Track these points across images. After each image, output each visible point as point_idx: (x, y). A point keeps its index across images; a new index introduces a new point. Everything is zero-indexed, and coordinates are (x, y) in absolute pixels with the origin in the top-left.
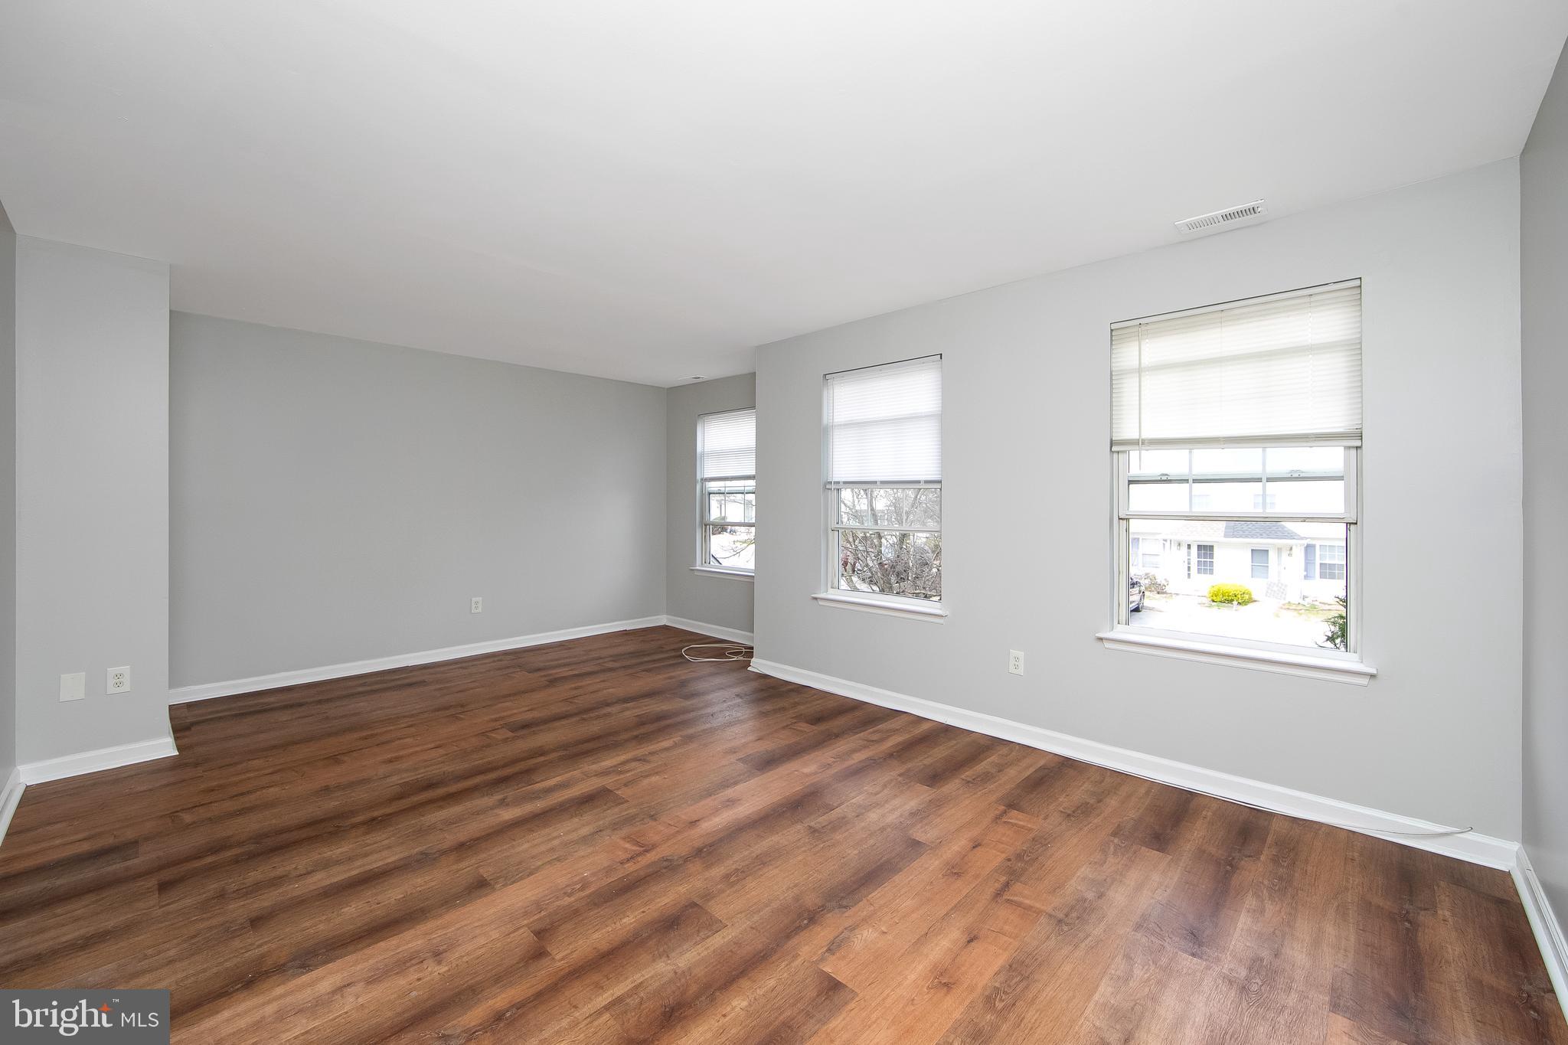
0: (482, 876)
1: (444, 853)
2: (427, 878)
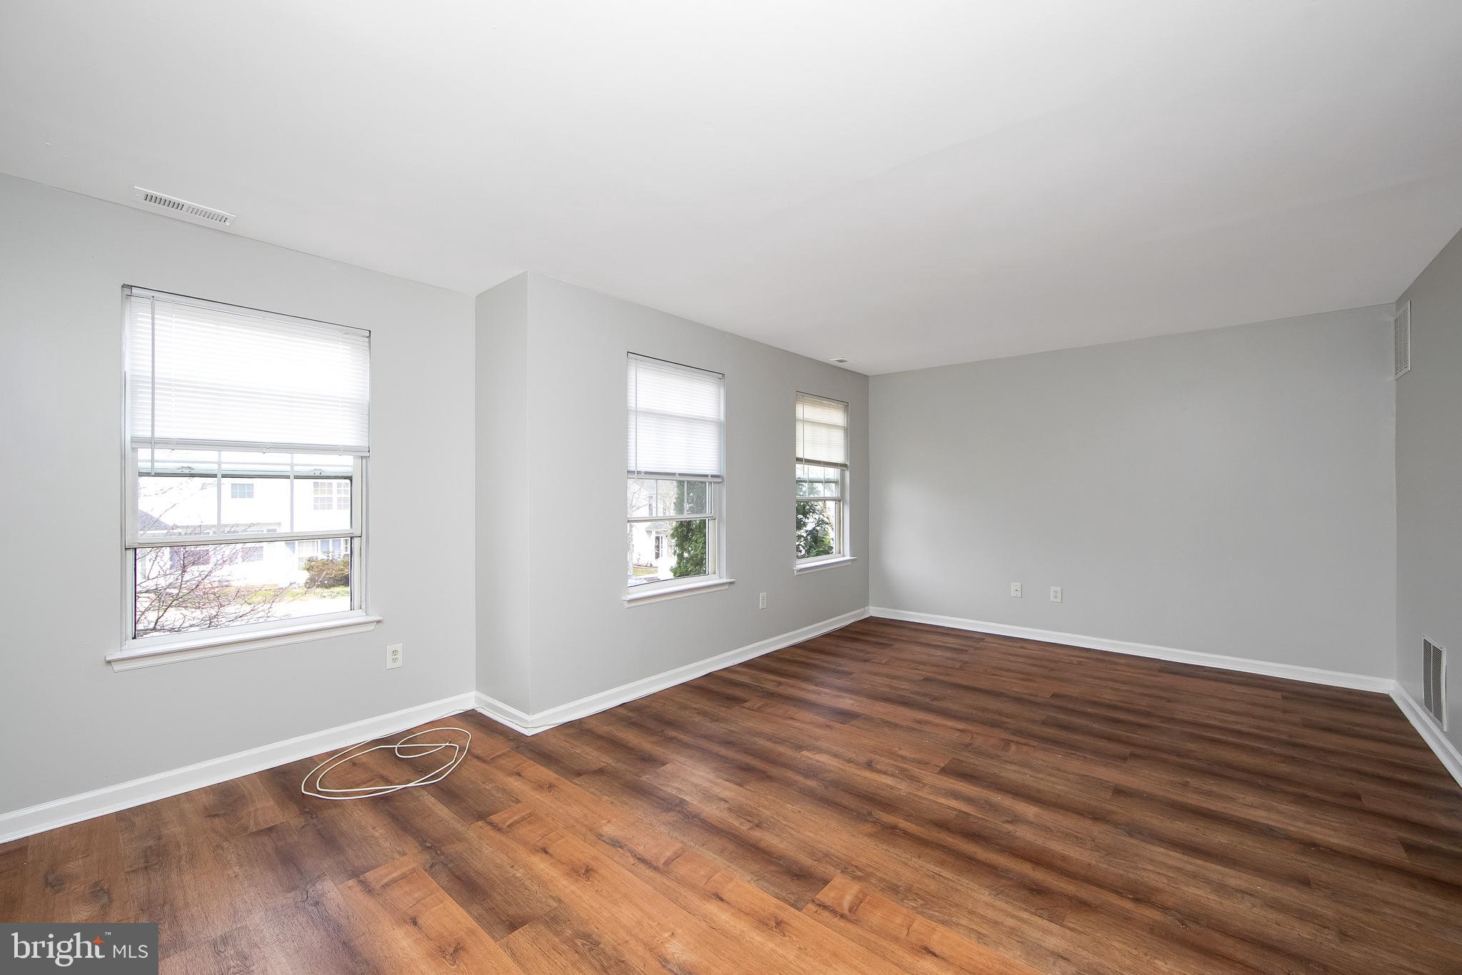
0: (1113, 794)
1: (1116, 825)
2: (1147, 819)
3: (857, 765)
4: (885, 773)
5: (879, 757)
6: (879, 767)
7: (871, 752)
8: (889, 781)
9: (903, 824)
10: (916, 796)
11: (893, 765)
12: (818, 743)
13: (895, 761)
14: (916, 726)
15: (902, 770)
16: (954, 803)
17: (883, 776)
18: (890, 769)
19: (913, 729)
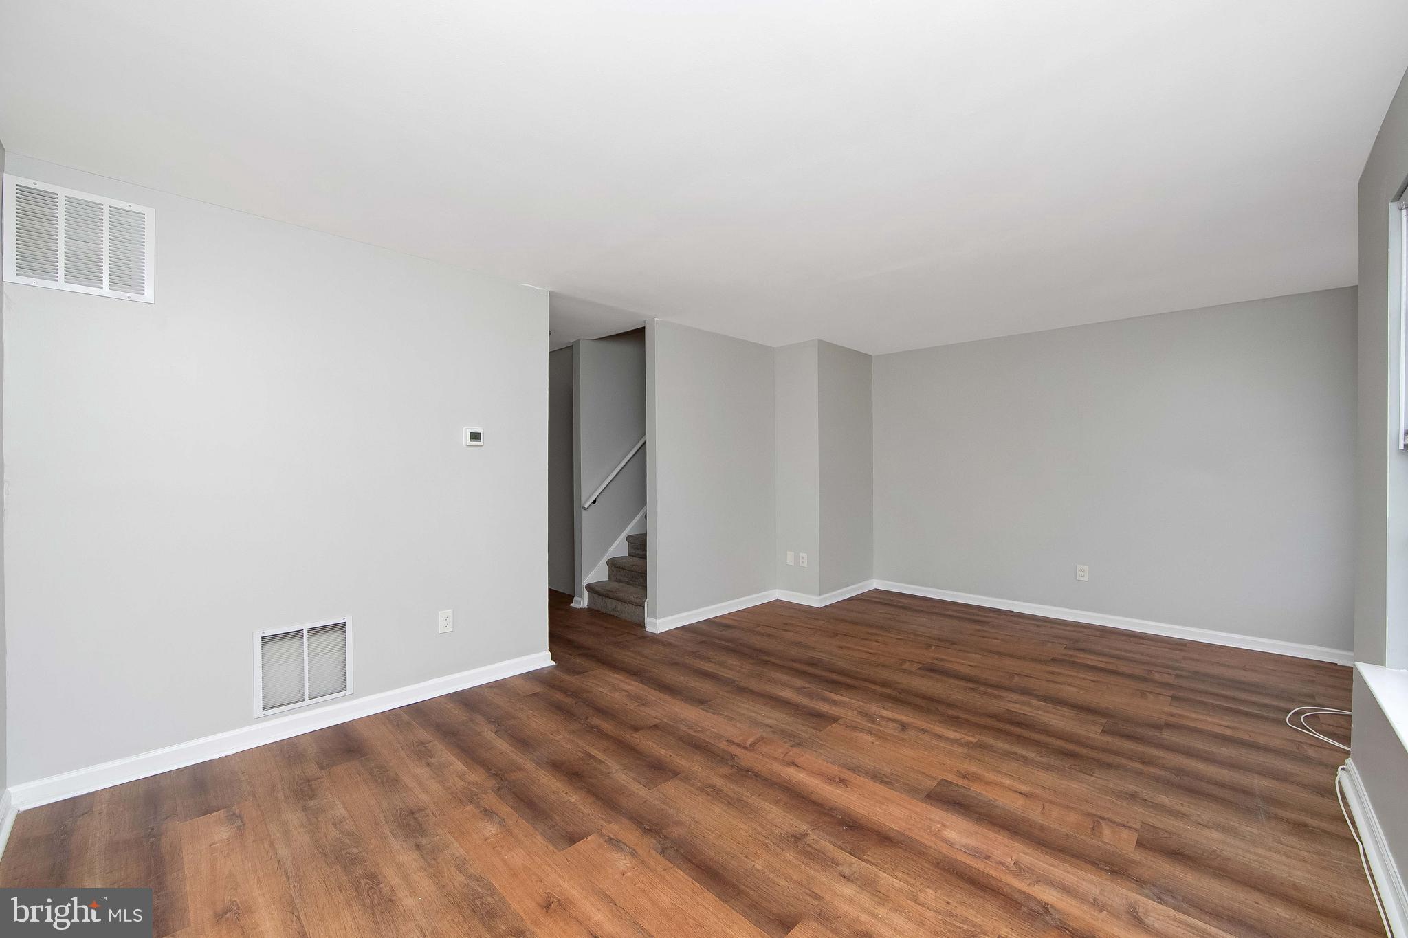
3: (916, 727)
4: (889, 719)
5: (895, 734)
6: (895, 724)
7: (904, 739)
8: (885, 713)
9: (878, 688)
10: (864, 702)
11: (881, 726)
12: (963, 750)
13: (879, 730)
14: (847, 775)
15: (873, 721)
16: (837, 697)
17: (890, 717)
18: (884, 723)
19: (852, 770)
